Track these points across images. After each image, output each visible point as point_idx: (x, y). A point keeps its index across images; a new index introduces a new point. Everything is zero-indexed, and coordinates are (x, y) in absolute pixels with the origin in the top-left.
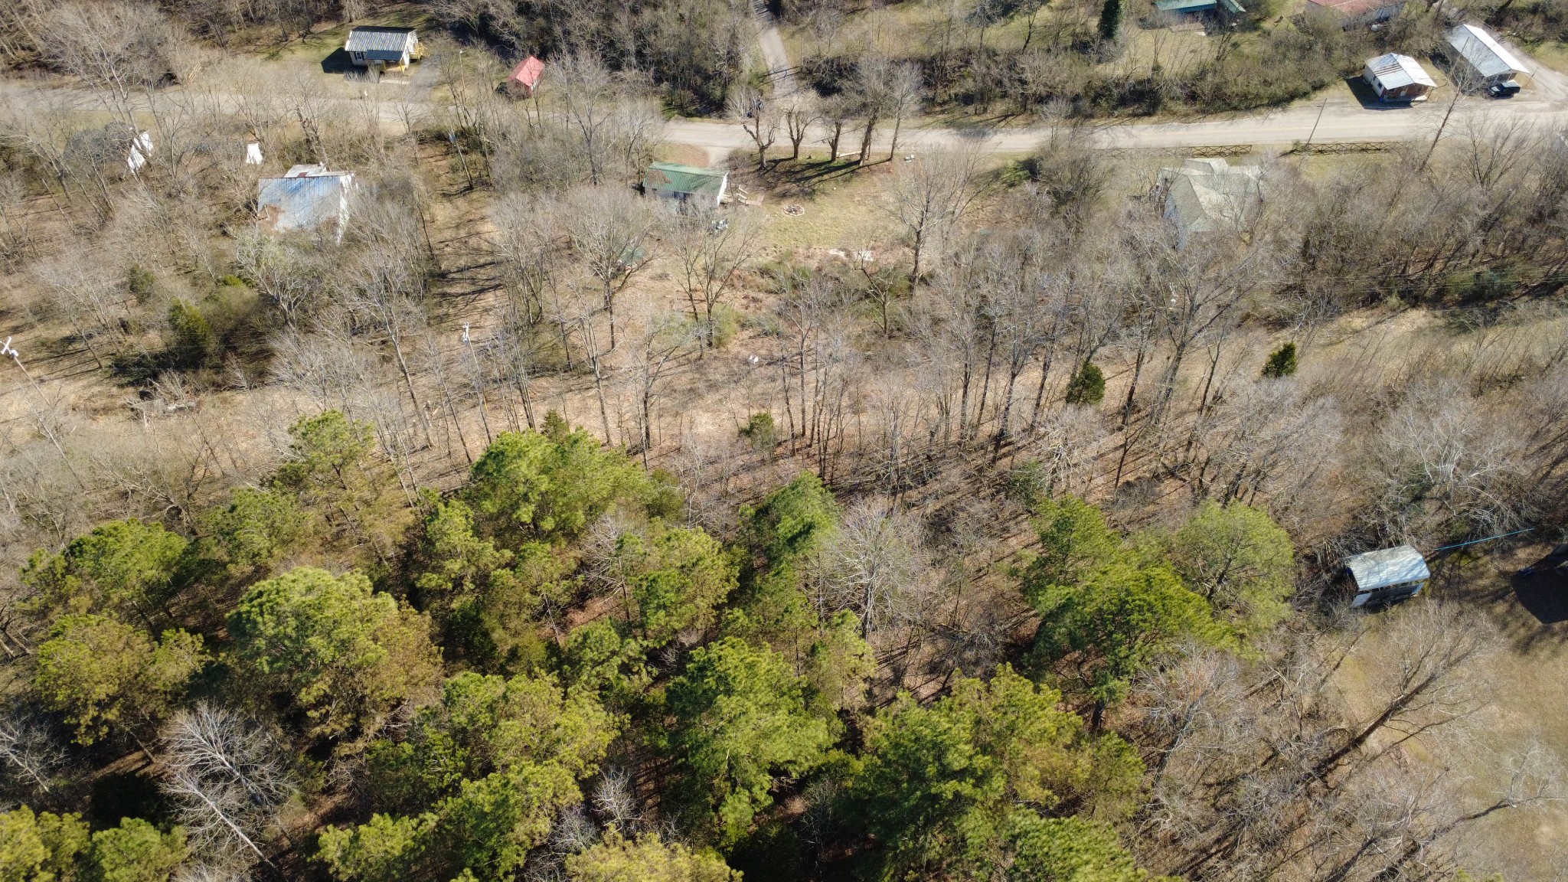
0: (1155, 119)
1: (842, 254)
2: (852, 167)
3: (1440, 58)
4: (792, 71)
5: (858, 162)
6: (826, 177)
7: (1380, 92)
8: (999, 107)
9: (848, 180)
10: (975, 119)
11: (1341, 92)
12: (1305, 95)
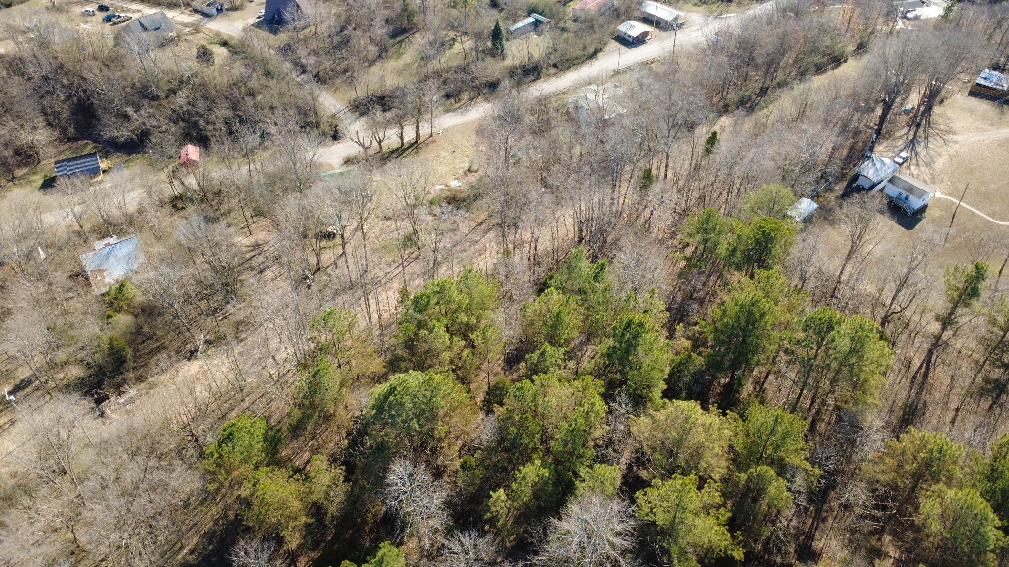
0: (542, 80)
1: (443, 187)
2: (415, 145)
3: (647, 19)
4: (346, 110)
5: (416, 142)
6: (404, 154)
7: (631, 40)
8: (465, 96)
9: (417, 152)
10: (458, 105)
11: (614, 45)
12: (600, 50)
